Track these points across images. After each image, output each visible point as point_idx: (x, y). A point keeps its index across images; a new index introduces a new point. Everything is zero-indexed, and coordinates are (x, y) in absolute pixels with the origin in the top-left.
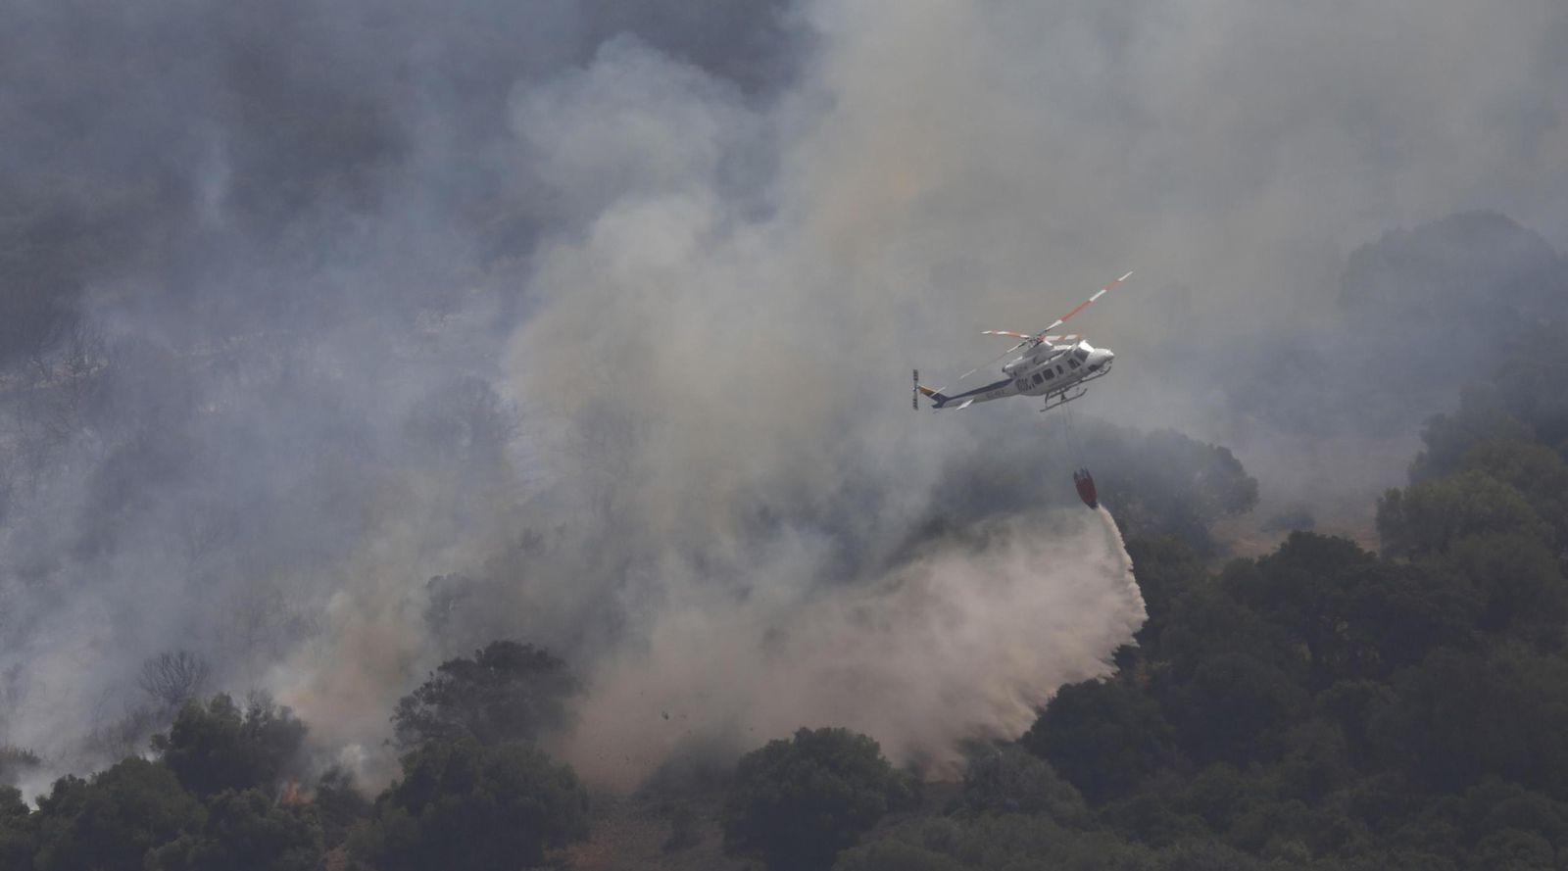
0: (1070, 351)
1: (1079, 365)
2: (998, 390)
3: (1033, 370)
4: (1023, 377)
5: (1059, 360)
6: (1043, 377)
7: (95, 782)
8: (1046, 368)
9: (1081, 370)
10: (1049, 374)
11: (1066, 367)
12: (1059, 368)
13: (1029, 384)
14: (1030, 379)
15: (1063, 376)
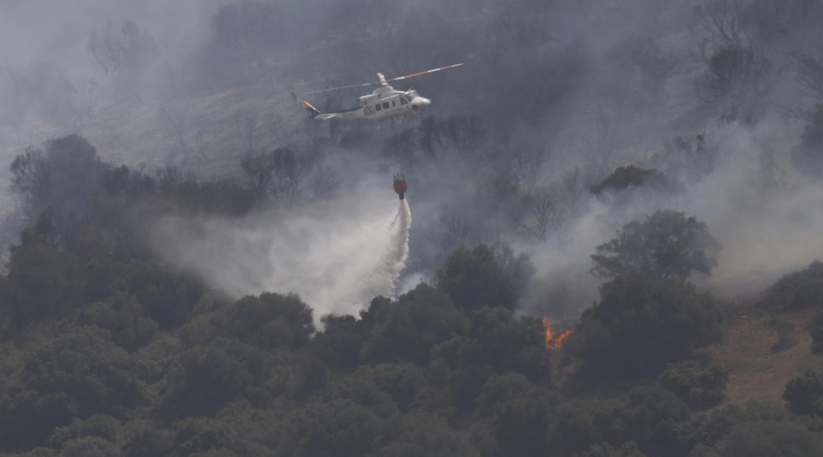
0: (403, 94)
1: (407, 103)
2: (353, 112)
3: (376, 101)
4: (370, 105)
5: (395, 98)
6: (382, 106)
7: (398, 300)
8: (386, 101)
9: (407, 107)
10: (386, 105)
11: (398, 103)
12: (393, 103)
13: (372, 110)
14: (374, 106)
15: (395, 108)
